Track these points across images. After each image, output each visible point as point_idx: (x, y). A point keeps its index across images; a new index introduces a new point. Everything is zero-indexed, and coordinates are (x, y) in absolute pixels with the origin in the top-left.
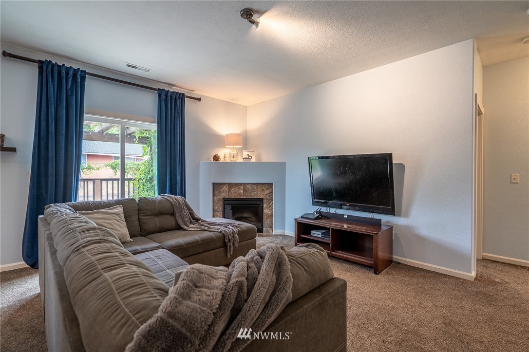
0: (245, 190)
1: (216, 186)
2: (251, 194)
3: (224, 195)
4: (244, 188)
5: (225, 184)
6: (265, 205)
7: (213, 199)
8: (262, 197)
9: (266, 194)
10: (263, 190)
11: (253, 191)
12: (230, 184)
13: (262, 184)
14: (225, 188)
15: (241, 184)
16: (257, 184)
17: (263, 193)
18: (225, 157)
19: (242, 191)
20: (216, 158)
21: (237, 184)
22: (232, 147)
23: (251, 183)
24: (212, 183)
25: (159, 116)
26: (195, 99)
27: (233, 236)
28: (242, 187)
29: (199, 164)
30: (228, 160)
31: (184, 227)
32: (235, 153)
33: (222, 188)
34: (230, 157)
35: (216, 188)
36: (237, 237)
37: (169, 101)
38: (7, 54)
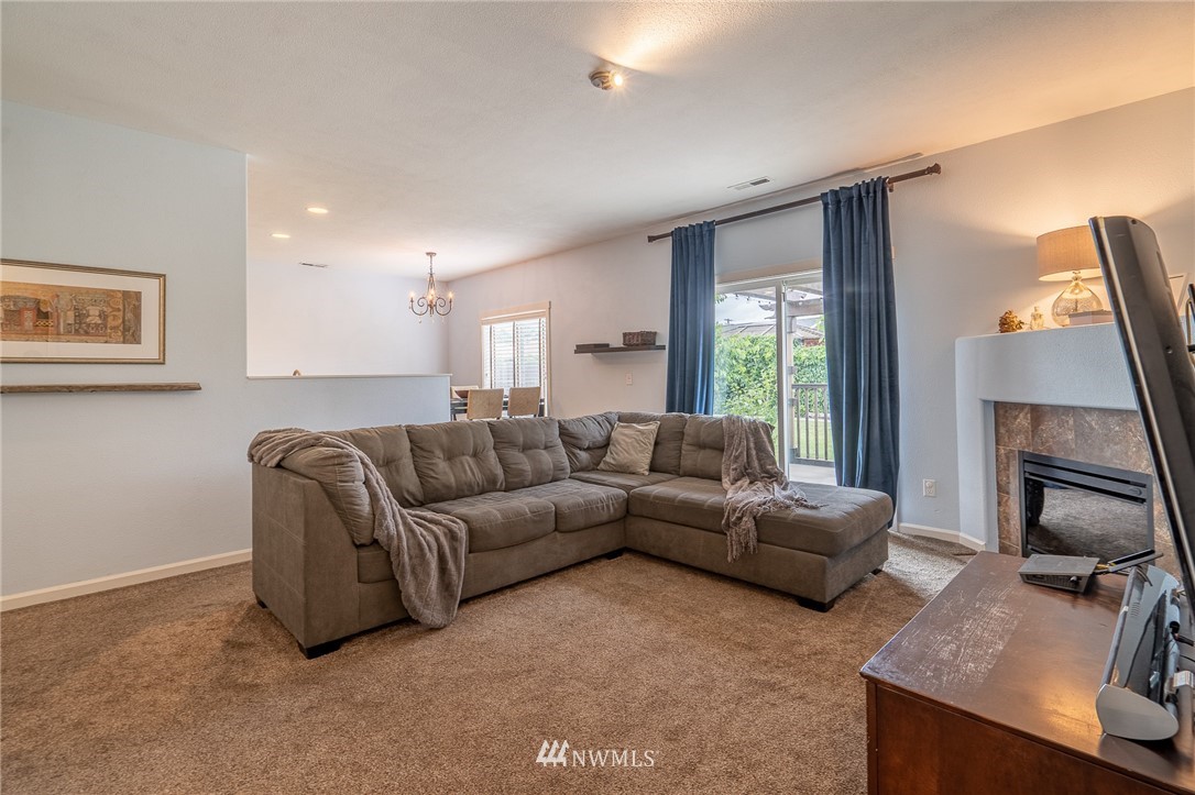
0: (1080, 435)
1: (1001, 412)
2: (1102, 450)
3: (1019, 443)
4: (1078, 425)
5: (1025, 405)
7: (997, 450)
8: (1143, 468)
11: (1110, 440)
12: (1034, 407)
14: (1023, 420)
15: (1067, 409)
16: (1120, 413)
17: (1145, 454)
18: (1035, 317)
19: (1071, 436)
20: (1006, 324)
21: (1055, 409)
22: (1069, 275)
23: (1100, 410)
24: (985, 402)
25: (827, 251)
26: (922, 173)
27: (740, 519)
28: (1071, 422)
29: (952, 349)
30: (1049, 323)
31: (724, 480)
32: (1086, 294)
33: (1016, 417)
34: (1056, 315)
35: (1001, 420)
36: (748, 523)
37: (843, 211)
38: (651, 239)
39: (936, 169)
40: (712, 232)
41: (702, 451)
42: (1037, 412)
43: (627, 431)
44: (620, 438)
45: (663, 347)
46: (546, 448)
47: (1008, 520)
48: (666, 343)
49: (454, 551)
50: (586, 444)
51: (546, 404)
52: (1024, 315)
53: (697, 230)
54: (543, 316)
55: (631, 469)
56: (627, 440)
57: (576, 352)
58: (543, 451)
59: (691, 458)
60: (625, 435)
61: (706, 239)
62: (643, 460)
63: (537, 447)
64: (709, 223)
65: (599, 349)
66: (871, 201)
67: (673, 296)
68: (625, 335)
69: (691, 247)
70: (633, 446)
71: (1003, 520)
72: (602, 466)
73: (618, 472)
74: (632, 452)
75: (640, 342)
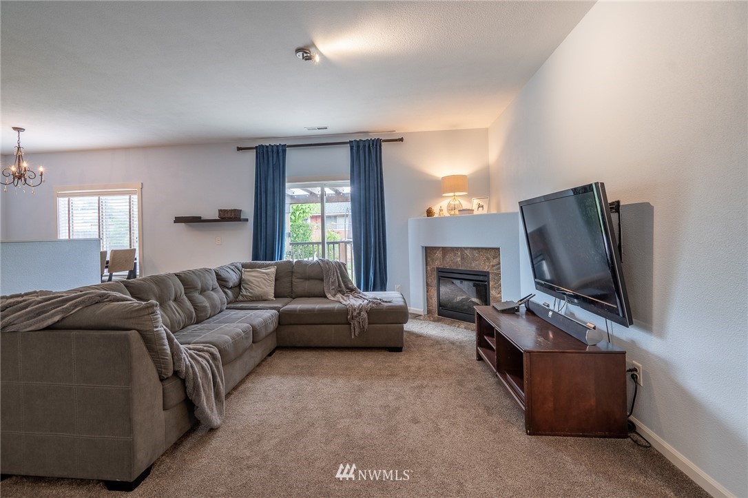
0: (463, 258)
1: (428, 251)
2: (471, 264)
3: (437, 264)
4: (462, 255)
5: (439, 248)
6: (491, 283)
7: (426, 268)
8: (486, 269)
9: (493, 266)
10: (488, 259)
11: (474, 259)
12: (444, 248)
13: (486, 249)
14: (439, 254)
15: (457, 249)
16: (478, 248)
17: (487, 264)
18: (441, 210)
19: (459, 259)
20: (430, 213)
21: (453, 249)
22: (452, 194)
23: (471, 248)
24: (423, 247)
25: (352, 171)
26: (396, 140)
27: (359, 314)
28: (459, 254)
29: (407, 222)
30: (446, 213)
31: (328, 296)
32: (457, 202)
33: (435, 254)
34: (449, 210)
35: (428, 254)
36: (364, 315)
37: (361, 152)
38: (239, 149)
39: (401, 140)
40: (284, 151)
41: (307, 282)
42: (445, 250)
43: (254, 274)
44: (251, 279)
45: (247, 220)
46: (213, 290)
47: (431, 299)
48: (251, 216)
49: (217, 367)
50: (231, 284)
51: (137, 261)
52: (436, 209)
53: (275, 149)
54: (134, 193)
55: (264, 298)
56: (257, 279)
57: (175, 222)
58: (212, 292)
59: (301, 286)
60: (254, 276)
61: (281, 154)
62: (270, 291)
63: (208, 290)
64: (283, 145)
65: (192, 221)
66: (375, 149)
67: (256, 188)
68: (220, 211)
69: (271, 158)
70: (263, 283)
71: (428, 299)
72: (240, 298)
73: (254, 301)
74: (263, 286)
75: (230, 217)
